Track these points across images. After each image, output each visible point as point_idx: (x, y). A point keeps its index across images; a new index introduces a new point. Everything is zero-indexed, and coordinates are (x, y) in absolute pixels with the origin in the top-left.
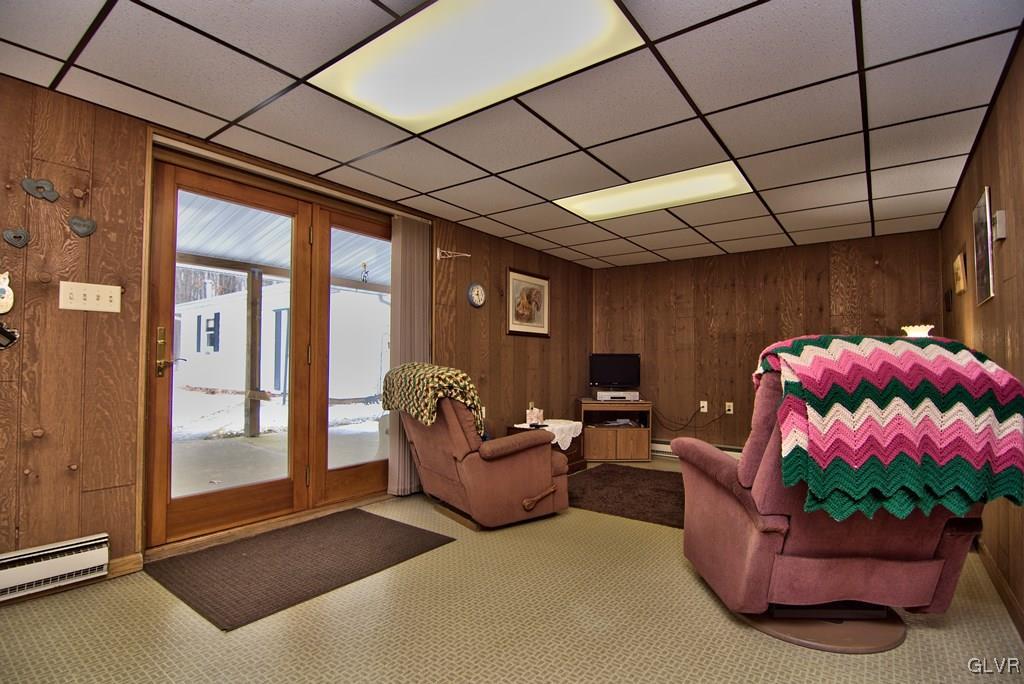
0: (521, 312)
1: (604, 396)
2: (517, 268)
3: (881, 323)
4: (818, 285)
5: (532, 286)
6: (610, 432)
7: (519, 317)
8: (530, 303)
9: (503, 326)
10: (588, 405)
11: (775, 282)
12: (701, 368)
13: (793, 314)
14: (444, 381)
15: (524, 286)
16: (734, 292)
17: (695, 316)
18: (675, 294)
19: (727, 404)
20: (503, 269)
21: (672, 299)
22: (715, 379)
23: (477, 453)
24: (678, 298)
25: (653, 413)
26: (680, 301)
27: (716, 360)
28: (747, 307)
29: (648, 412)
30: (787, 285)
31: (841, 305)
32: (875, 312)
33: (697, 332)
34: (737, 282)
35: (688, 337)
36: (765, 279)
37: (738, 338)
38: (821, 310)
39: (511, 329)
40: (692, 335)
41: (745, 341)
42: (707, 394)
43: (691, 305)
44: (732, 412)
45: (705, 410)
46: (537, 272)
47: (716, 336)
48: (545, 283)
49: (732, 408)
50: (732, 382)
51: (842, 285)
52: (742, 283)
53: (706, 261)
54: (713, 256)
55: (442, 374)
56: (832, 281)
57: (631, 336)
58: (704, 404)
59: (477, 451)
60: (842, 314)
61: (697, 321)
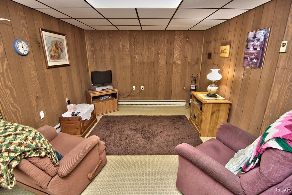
0: (53, 54)
1: (99, 89)
2: (46, 29)
3: (187, 60)
4: (171, 46)
5: (57, 39)
6: (103, 103)
7: (52, 57)
8: (57, 49)
9: (44, 64)
10: (93, 94)
11: (158, 43)
12: (133, 74)
13: (163, 56)
14: (15, 151)
15: (52, 39)
16: (144, 46)
17: (130, 54)
18: (122, 45)
19: (142, 86)
20: (37, 30)
21: (121, 47)
22: (138, 78)
23: (57, 176)
24: (123, 47)
25: (118, 93)
26: (124, 48)
27: (138, 71)
28: (148, 52)
29: (116, 93)
30: (161, 45)
31: (177, 53)
32: (185, 56)
33: (131, 61)
34: (145, 41)
35: (128, 62)
36: (154, 42)
37: (145, 64)
38: (171, 55)
39: (49, 65)
40: (129, 62)
41: (148, 65)
42: (135, 84)
43: (128, 50)
44: (143, 89)
45: (134, 89)
46: (58, 31)
47: (138, 62)
48: (63, 37)
49: (143, 88)
50: (143, 79)
51: (177, 46)
52: (147, 43)
53: (134, 32)
54: (136, 30)
55: (10, 143)
56: (175, 45)
57: (105, 61)
58: (134, 87)
59: (57, 174)
60: (177, 57)
61: (131, 57)
